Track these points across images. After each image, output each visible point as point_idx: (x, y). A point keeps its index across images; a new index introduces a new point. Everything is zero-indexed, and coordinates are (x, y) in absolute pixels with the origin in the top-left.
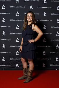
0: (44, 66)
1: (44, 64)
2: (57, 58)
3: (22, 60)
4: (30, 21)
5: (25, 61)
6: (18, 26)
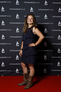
0: (45, 71)
1: (45, 69)
2: (59, 63)
3: (23, 65)
4: (31, 24)
5: (26, 66)
6: (18, 29)
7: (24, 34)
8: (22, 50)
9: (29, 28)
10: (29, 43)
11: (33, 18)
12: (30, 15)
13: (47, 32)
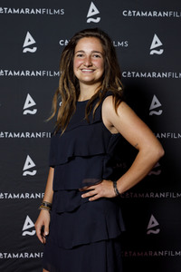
7: (59, 132)
8: (50, 207)
10: (85, 181)
11: (104, 50)
12: (87, 36)
13: (161, 112)
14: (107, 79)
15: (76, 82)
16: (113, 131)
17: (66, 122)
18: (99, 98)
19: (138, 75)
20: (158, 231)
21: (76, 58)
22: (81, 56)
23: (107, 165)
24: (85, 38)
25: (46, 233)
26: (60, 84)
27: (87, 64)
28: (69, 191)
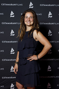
0: (49, 87)
1: (49, 84)
4: (30, 26)
6: (12, 32)
7: (20, 41)
8: (18, 63)
9: (27, 31)
10: (28, 55)
11: (33, 16)
12: (29, 12)
13: (51, 35)
14: (34, 25)
15: (25, 26)
16: (37, 40)
17: (22, 38)
18: (32, 31)
19: (44, 24)
20: (51, 70)
21: (25, 18)
22: (27, 18)
23: (35, 51)
24: (28, 13)
25: (17, 71)
26: (21, 26)
27: (29, 20)
28: (24, 58)
